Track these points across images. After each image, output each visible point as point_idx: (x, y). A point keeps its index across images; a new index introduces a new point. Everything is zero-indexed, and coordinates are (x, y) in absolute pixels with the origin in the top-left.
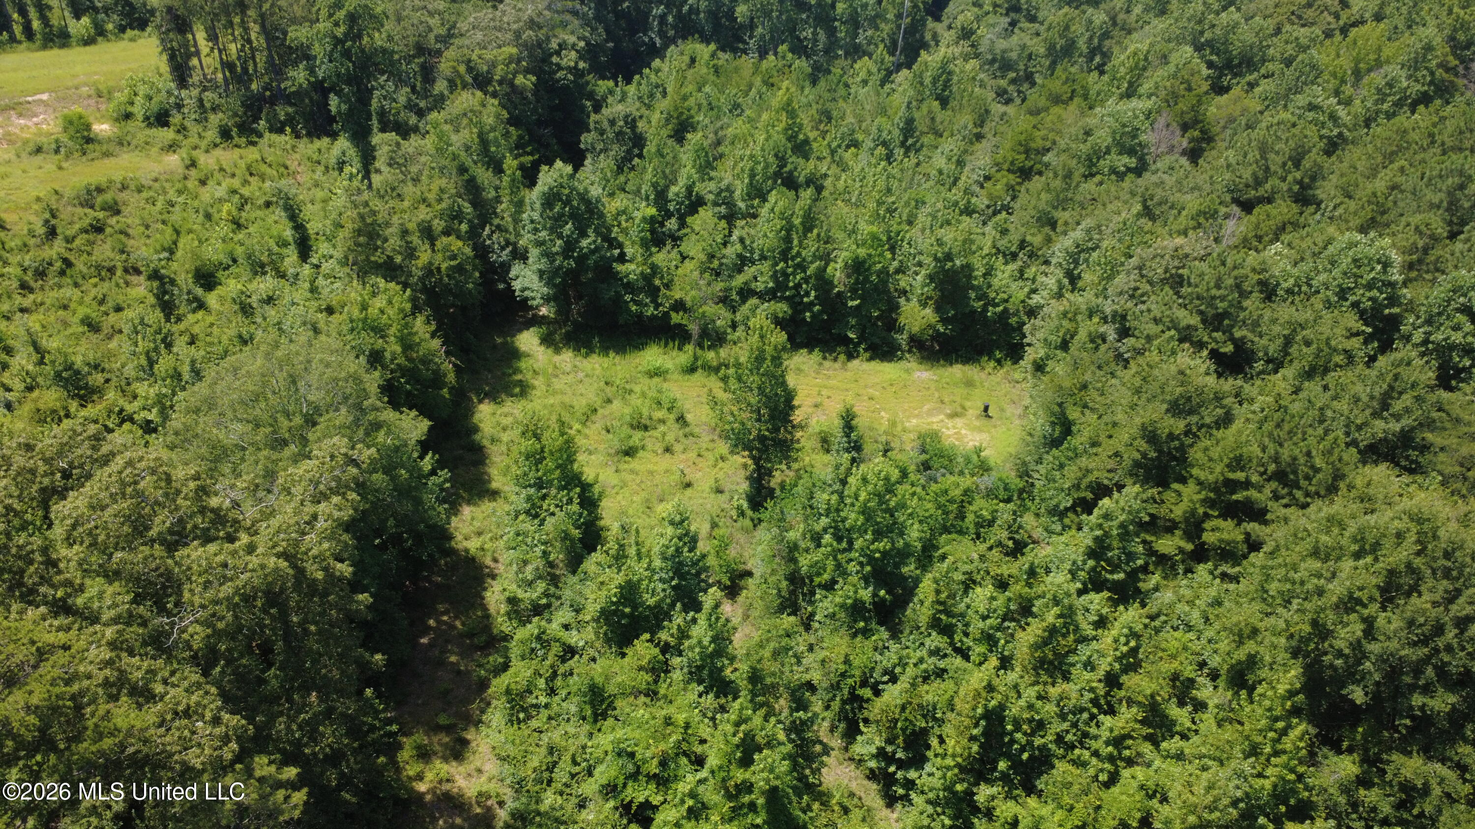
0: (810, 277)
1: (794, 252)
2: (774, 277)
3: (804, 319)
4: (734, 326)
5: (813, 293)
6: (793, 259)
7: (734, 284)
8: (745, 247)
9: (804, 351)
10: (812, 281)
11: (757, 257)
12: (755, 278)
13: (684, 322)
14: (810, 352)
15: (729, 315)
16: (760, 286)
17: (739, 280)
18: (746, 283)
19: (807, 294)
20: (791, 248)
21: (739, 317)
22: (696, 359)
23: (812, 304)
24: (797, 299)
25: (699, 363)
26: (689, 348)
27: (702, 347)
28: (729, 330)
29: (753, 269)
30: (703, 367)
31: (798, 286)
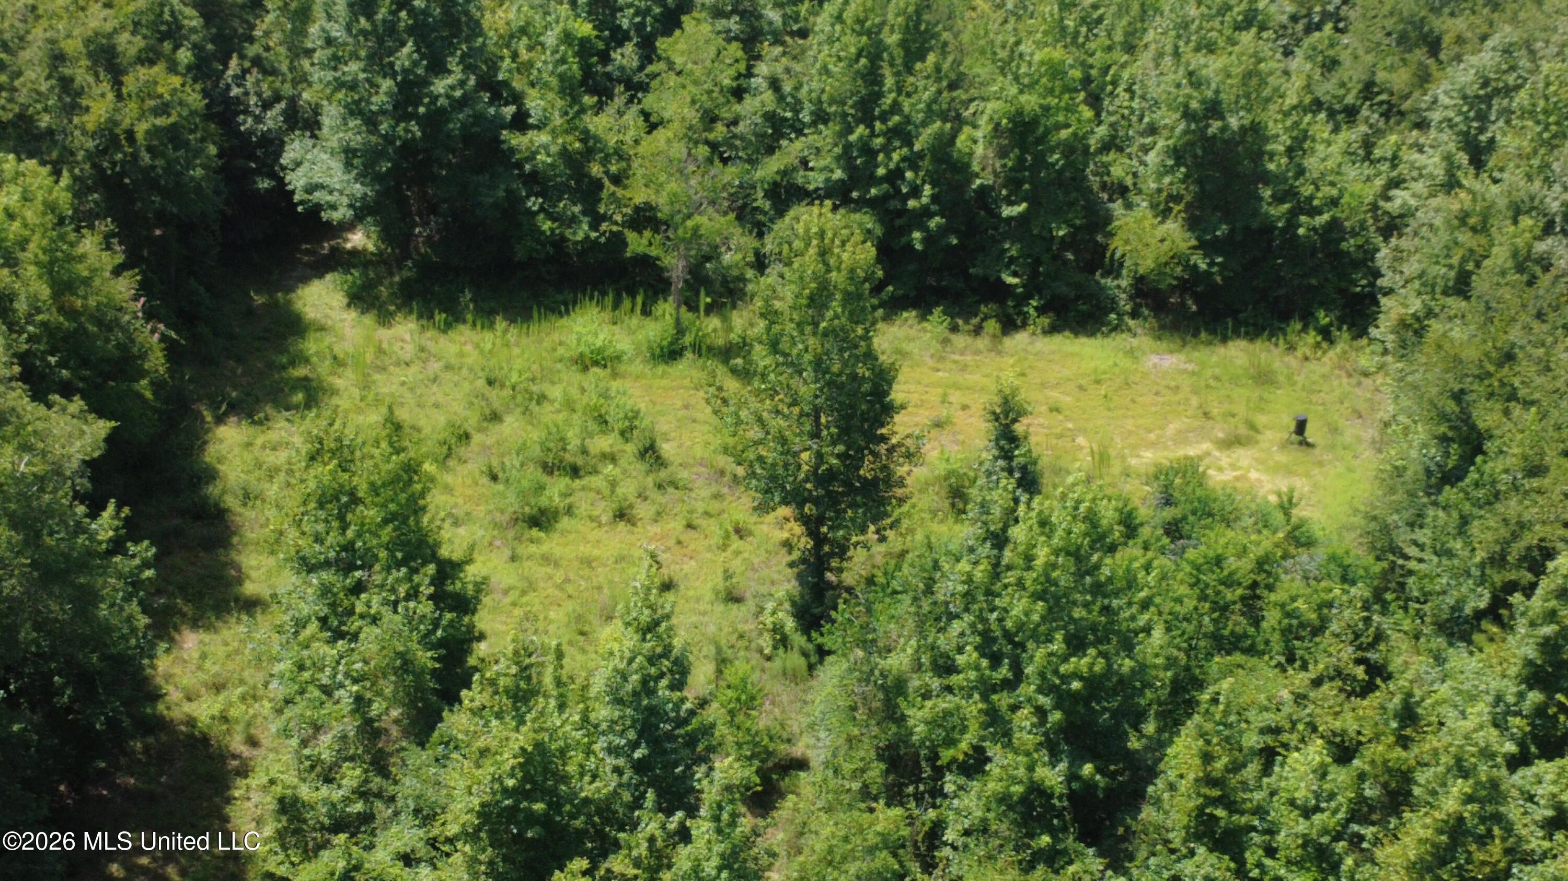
0: (921, 155)
1: (888, 101)
2: (846, 158)
3: (910, 246)
4: (760, 264)
5: (927, 190)
6: (884, 118)
7: (759, 174)
8: (781, 98)
9: (910, 315)
10: (926, 163)
11: (805, 117)
12: (804, 163)
13: (654, 252)
14: (923, 317)
15: (750, 242)
16: (816, 180)
17: (770, 168)
18: (784, 173)
19: (916, 192)
20: (880, 95)
21: (769, 245)
22: (680, 331)
23: (925, 212)
24: (894, 204)
25: (688, 339)
26: (666, 308)
27: (693, 307)
28: (750, 273)
29: (799, 144)
30: (698, 348)
31: (895, 175)
